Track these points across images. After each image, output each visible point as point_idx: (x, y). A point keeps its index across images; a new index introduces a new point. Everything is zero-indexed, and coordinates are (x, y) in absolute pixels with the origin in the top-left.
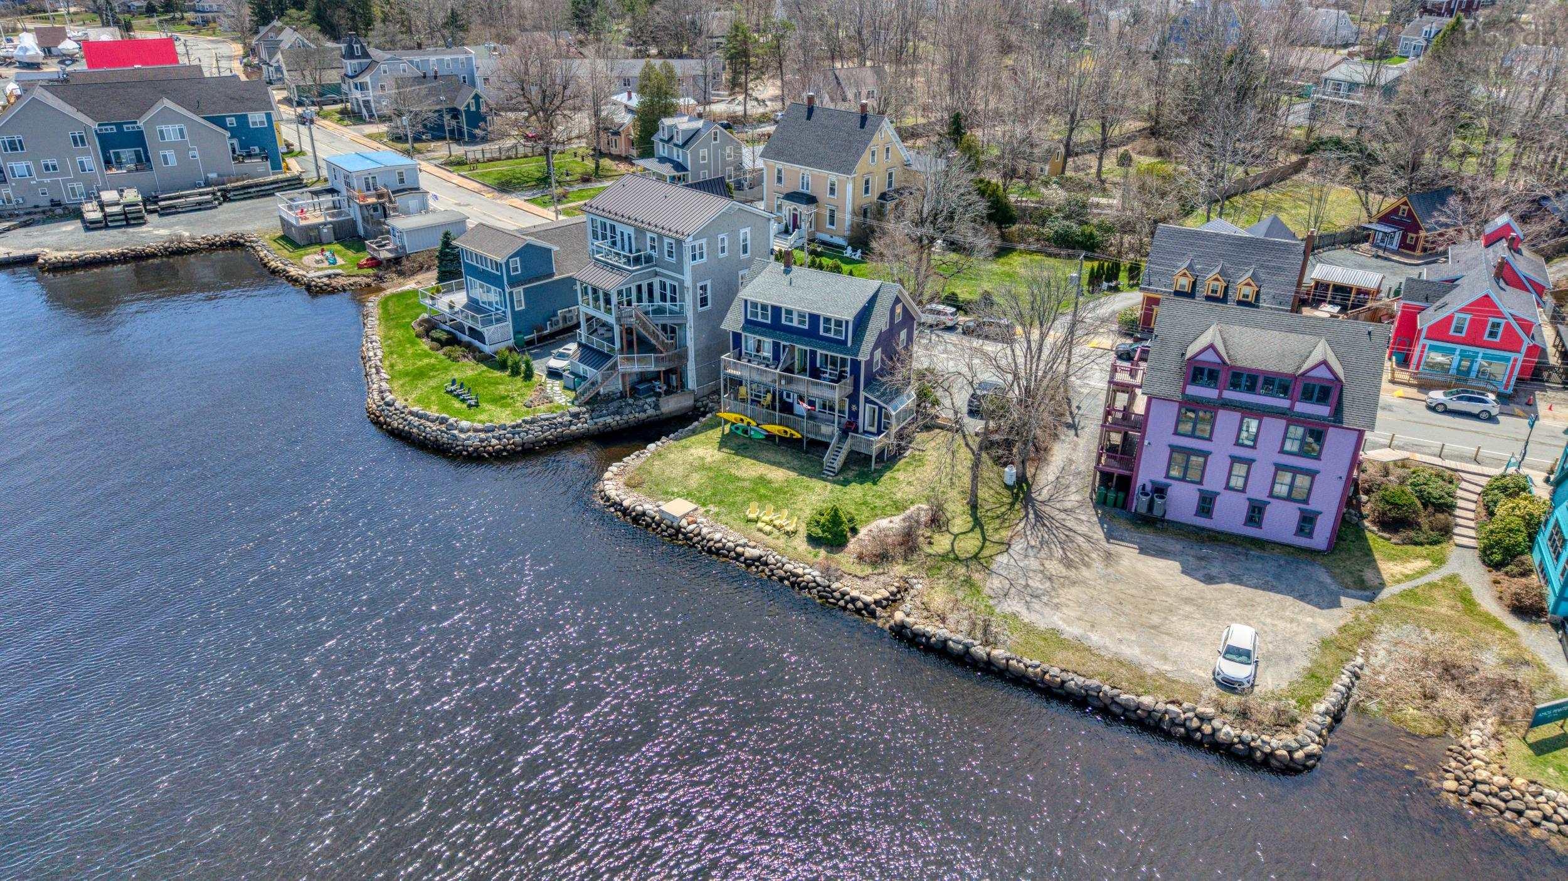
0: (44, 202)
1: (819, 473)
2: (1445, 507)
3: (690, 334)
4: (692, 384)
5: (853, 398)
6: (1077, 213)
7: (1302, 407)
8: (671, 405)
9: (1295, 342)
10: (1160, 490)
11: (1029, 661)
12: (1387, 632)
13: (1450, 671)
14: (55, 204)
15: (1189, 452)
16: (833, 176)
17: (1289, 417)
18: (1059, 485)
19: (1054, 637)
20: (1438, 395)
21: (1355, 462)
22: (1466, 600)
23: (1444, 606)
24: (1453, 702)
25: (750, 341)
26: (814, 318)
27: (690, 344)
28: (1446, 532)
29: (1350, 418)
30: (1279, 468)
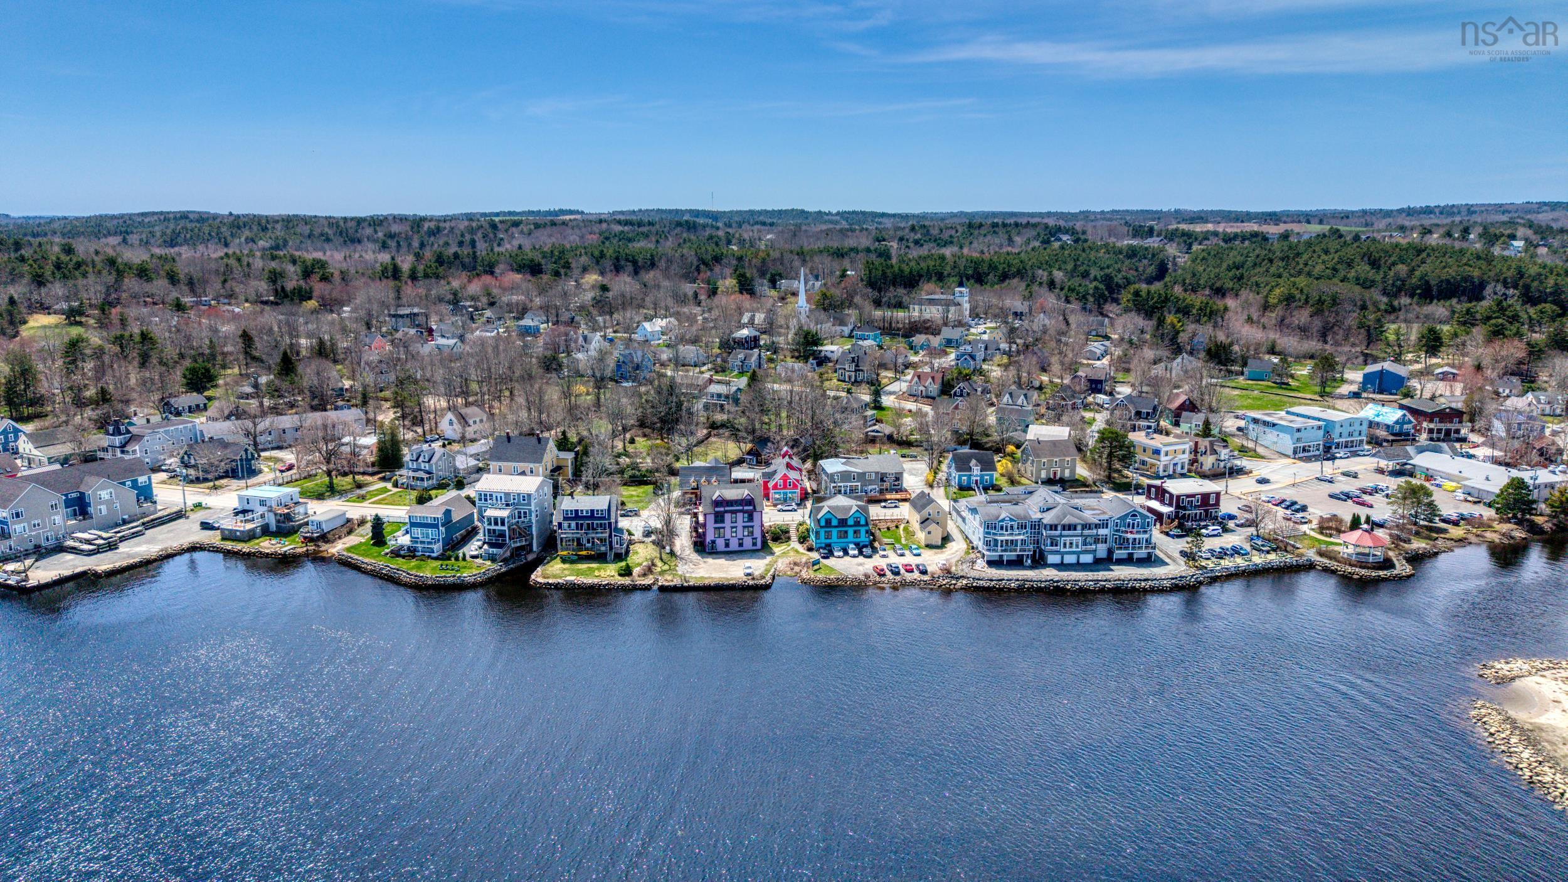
0: (30, 546)
1: (607, 562)
2: (787, 532)
3: (534, 529)
4: (535, 548)
5: (610, 536)
6: (634, 466)
7: (746, 508)
8: (530, 557)
9: (740, 491)
10: (713, 542)
11: (699, 583)
12: (780, 561)
13: (795, 564)
14: (37, 547)
15: (719, 528)
16: (532, 465)
17: (743, 512)
18: (683, 550)
19: (702, 578)
20: (779, 507)
21: (762, 525)
22: (797, 551)
23: (792, 553)
24: (797, 569)
25: (565, 524)
26: (592, 511)
27: (534, 533)
28: (789, 539)
29: (758, 509)
30: (744, 527)
